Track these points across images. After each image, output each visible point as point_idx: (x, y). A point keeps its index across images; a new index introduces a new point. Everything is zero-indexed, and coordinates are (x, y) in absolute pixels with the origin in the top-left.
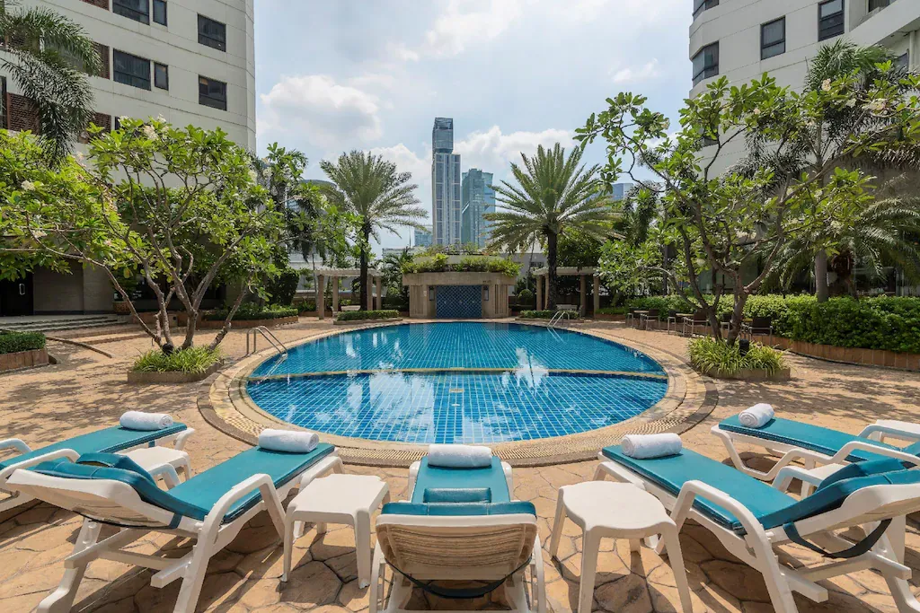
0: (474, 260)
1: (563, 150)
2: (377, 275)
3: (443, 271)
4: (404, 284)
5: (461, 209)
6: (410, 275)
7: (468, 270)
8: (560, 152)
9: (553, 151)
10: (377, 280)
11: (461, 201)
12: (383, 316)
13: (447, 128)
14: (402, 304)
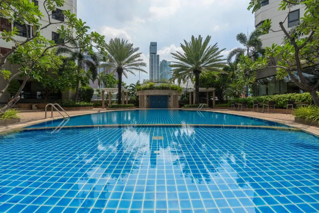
0: (165, 85)
1: (202, 38)
2: (126, 91)
3: (152, 89)
4: (137, 95)
5: (159, 74)
6: (139, 91)
7: (163, 89)
8: (201, 39)
9: (198, 39)
10: (126, 93)
11: (159, 71)
12: (127, 107)
13: (155, 46)
14: (136, 103)
